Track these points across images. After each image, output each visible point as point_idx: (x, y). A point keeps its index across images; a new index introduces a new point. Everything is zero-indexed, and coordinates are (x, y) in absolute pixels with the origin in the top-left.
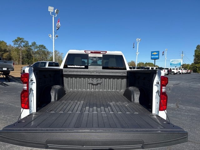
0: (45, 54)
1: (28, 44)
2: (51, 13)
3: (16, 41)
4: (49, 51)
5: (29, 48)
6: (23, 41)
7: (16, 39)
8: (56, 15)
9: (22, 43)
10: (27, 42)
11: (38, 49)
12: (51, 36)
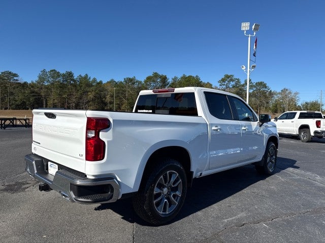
0: (266, 97)
1: (239, 82)
2: (245, 32)
3: (223, 80)
4: (272, 91)
5: (240, 90)
6: (232, 80)
7: (223, 77)
8: (255, 33)
9: (231, 82)
10: (238, 80)
11: (255, 89)
12: (245, 68)
